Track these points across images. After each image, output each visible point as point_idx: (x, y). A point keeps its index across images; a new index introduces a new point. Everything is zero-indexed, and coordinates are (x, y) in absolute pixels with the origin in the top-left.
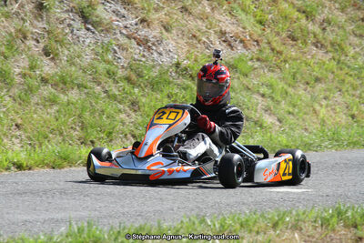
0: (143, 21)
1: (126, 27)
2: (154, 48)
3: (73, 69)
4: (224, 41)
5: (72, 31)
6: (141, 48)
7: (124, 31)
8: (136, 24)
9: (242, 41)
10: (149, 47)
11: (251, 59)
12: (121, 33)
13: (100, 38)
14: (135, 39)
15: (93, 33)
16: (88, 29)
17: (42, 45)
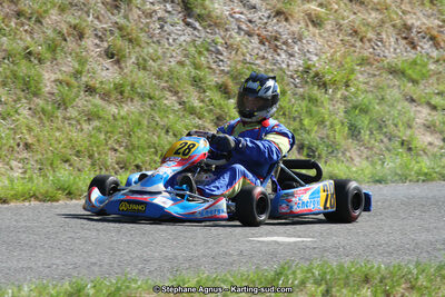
0: (279, 13)
1: (250, 21)
2: (284, 47)
4: (405, 38)
5: (162, 27)
6: (263, 48)
7: (244, 27)
8: (269, 17)
9: (433, 38)
10: (276, 46)
11: (438, 61)
12: (239, 28)
13: (203, 35)
14: (259, 35)
15: (195, 28)
16: (188, 24)
17: (105, 45)
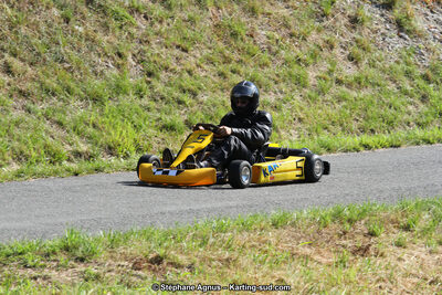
3: (372, 70)
